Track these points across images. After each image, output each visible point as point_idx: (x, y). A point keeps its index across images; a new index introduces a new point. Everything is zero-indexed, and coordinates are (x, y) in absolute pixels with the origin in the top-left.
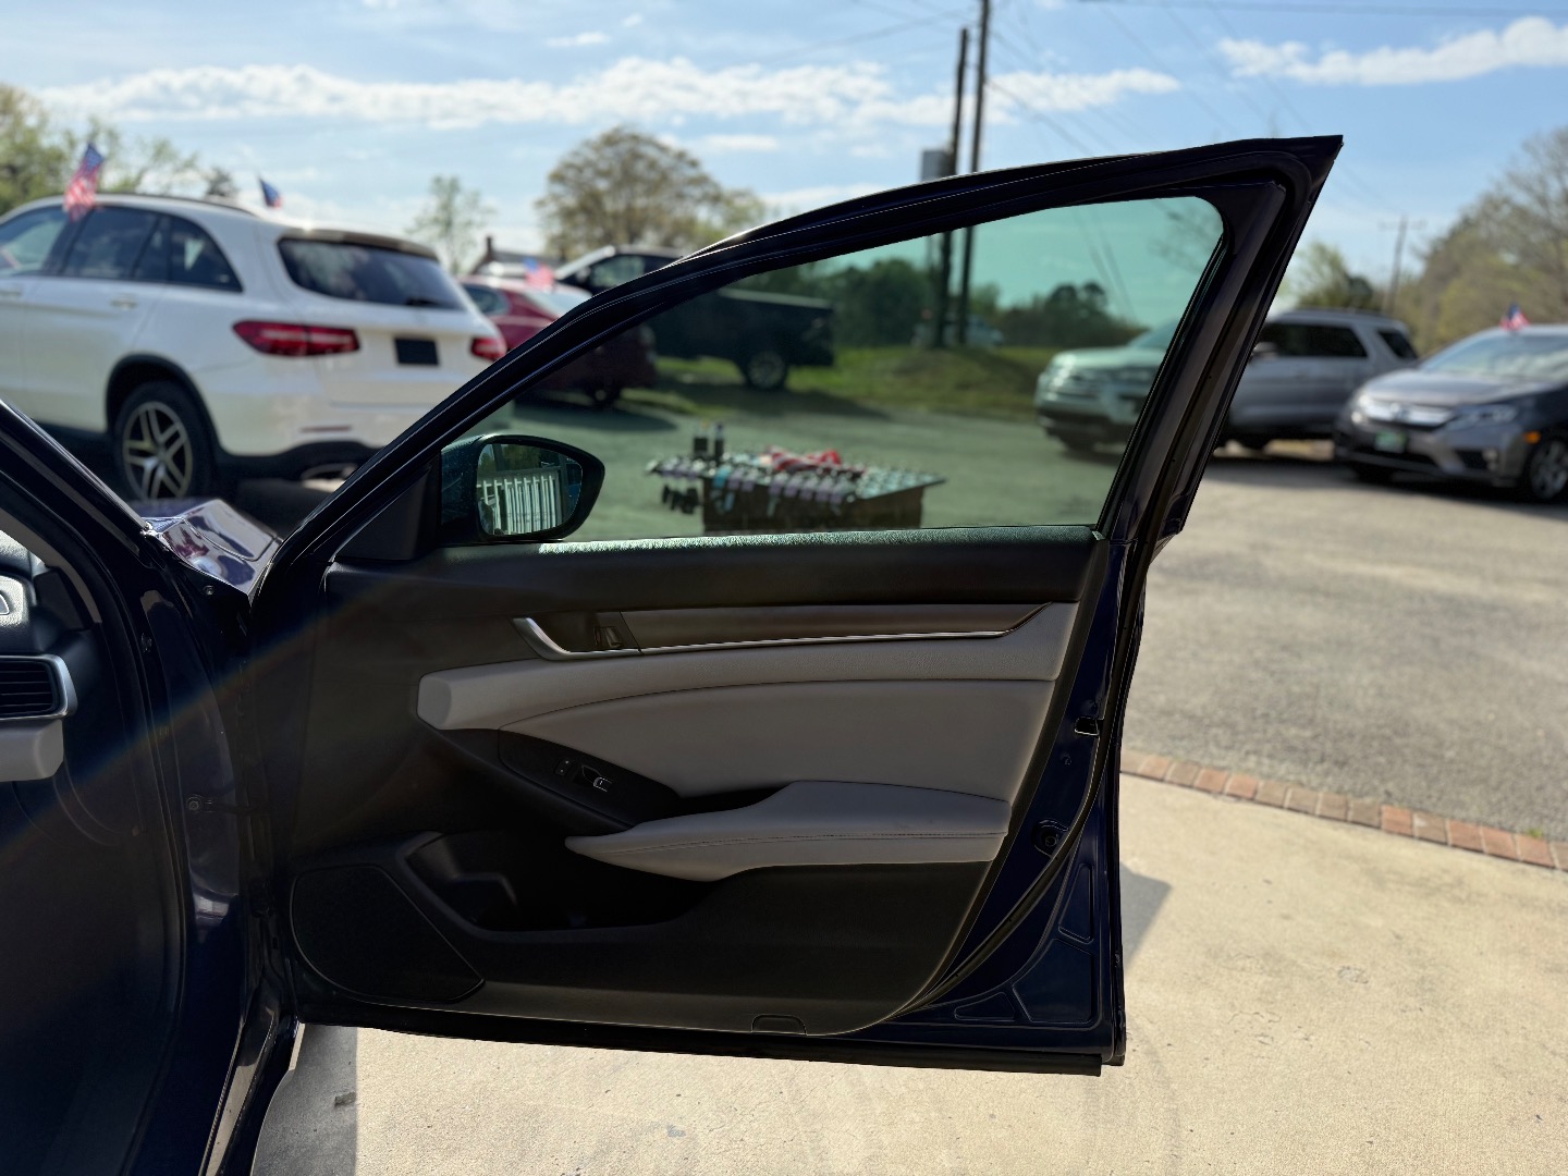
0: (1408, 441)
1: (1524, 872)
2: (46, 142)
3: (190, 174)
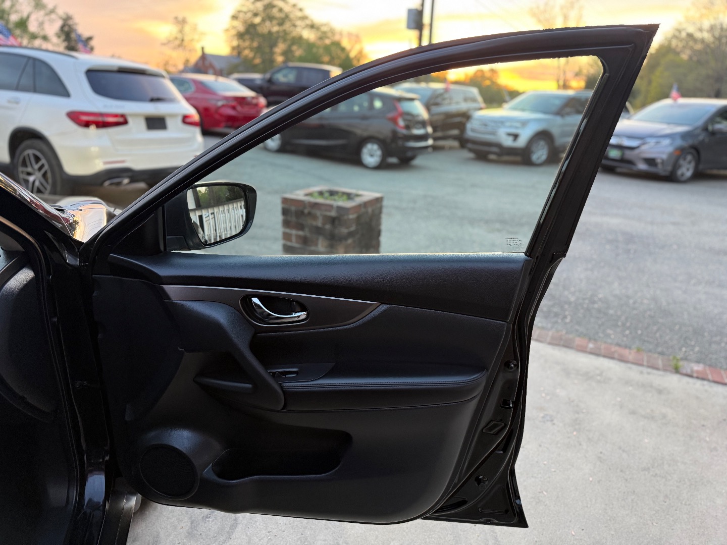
0: (623, 154)
1: (630, 368)
3: (53, 16)
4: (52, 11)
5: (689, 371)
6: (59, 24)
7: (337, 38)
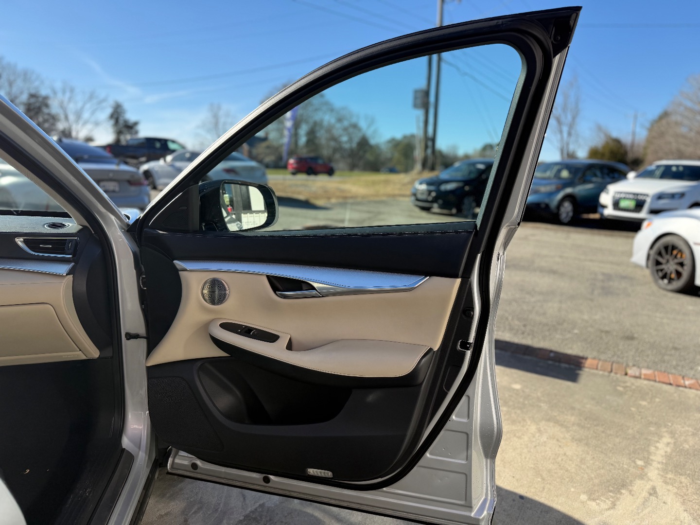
2: (44, 92)
3: (104, 104)
4: (104, 100)
5: (637, 374)
6: (109, 111)
7: (354, 120)
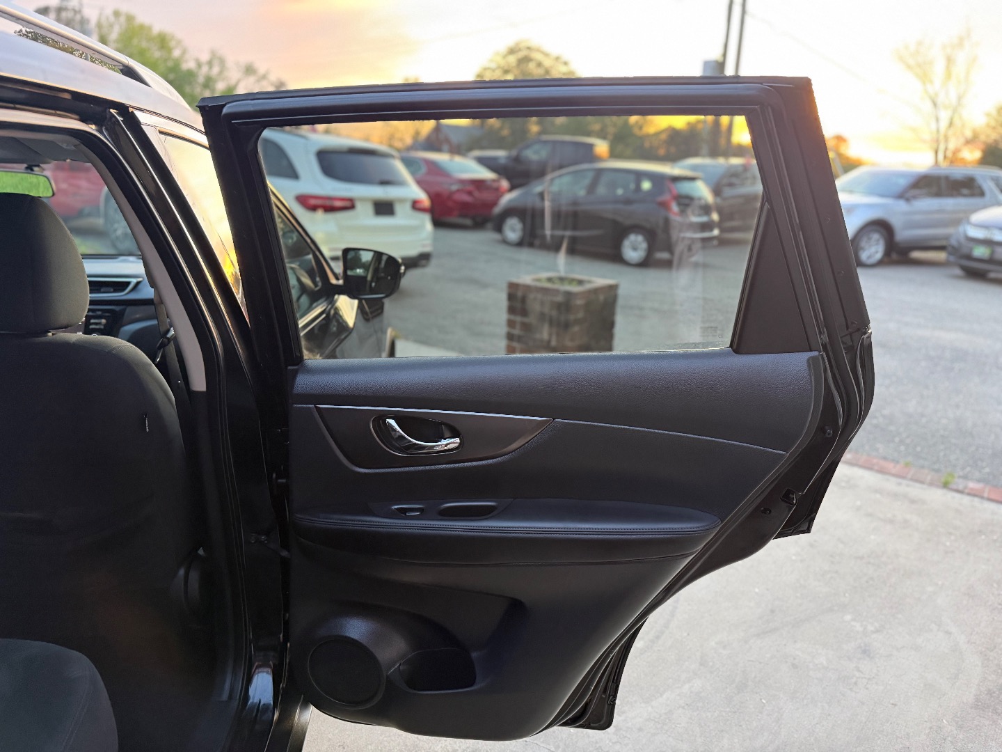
0: (993, 253)
1: (888, 479)
2: (186, 66)
5: (961, 487)
